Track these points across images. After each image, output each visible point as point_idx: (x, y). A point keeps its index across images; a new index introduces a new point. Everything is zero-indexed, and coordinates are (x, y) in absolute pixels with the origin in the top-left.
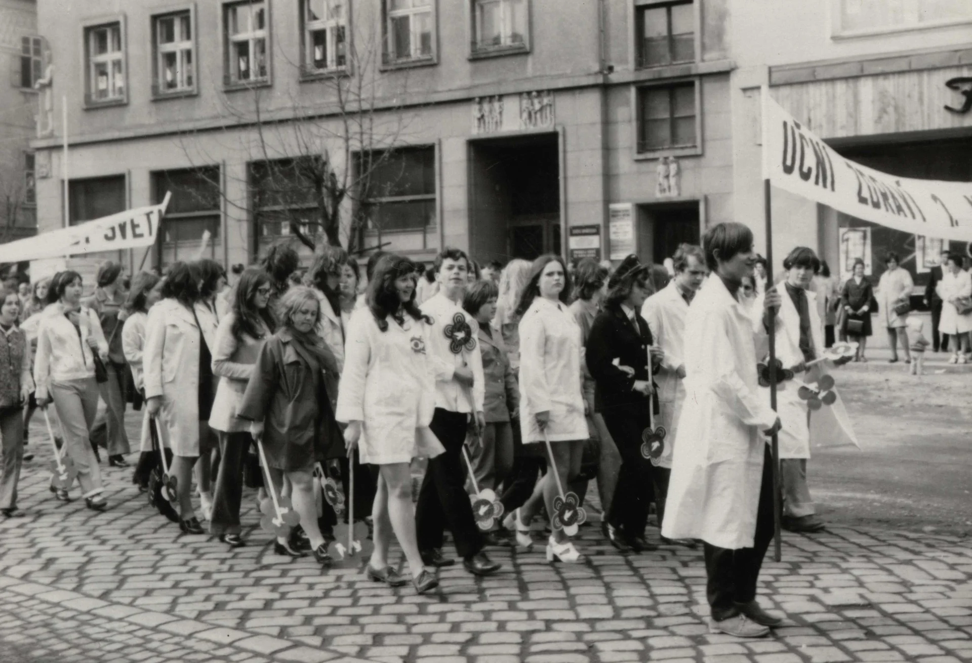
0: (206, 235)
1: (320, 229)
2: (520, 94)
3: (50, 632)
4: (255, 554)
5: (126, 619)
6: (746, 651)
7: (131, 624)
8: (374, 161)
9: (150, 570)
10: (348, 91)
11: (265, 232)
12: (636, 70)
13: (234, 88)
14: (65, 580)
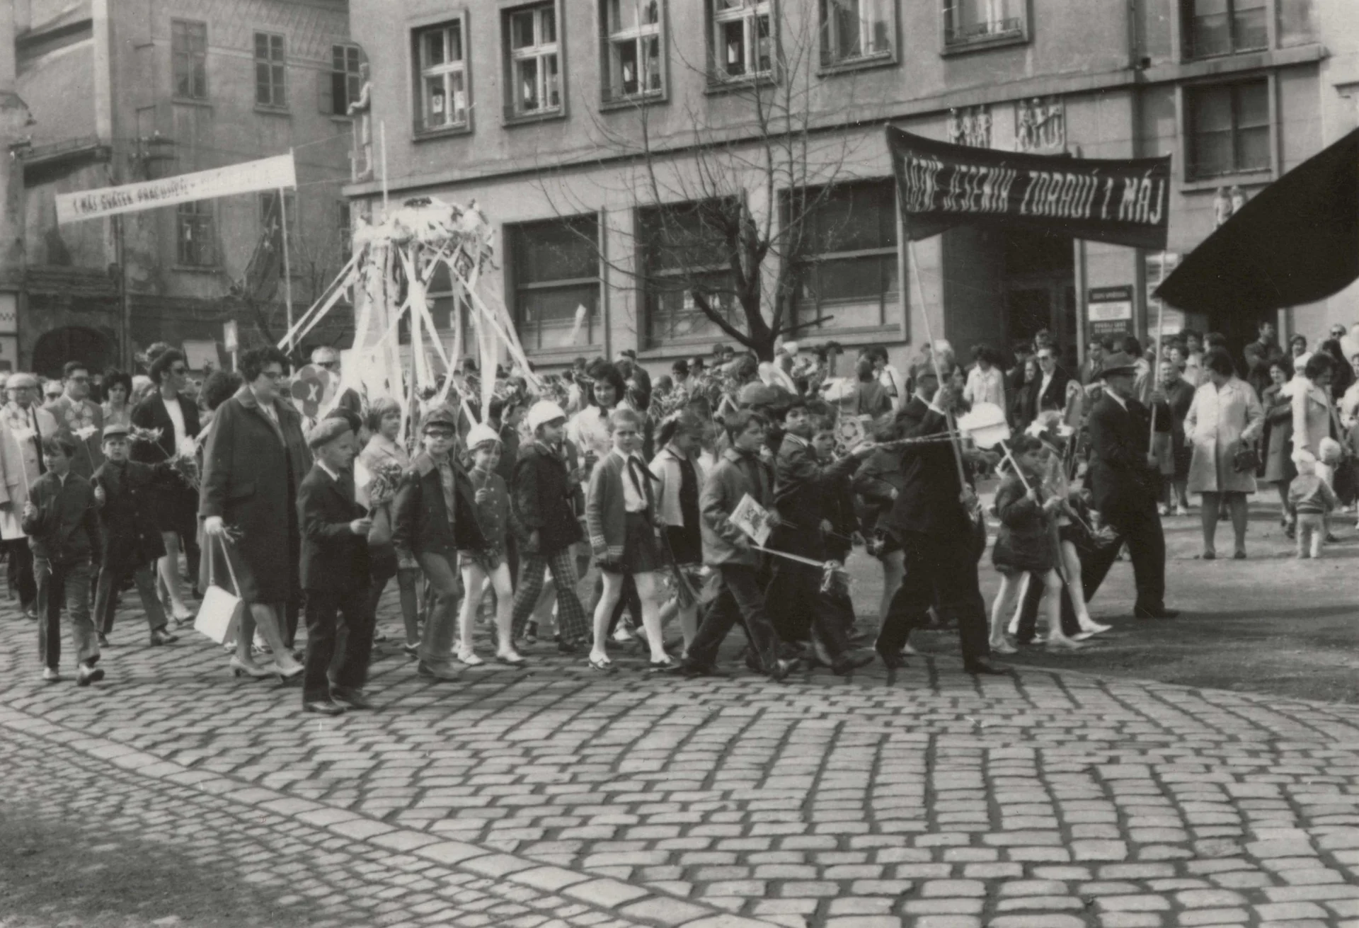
0: (581, 311)
1: (737, 300)
2: (1015, 103)
3: (307, 870)
4: (610, 759)
5: (417, 852)
6: (1325, 915)
7: (421, 859)
8: (808, 202)
9: (459, 780)
10: (772, 104)
11: (661, 305)
12: (1183, 62)
13: (616, 106)
14: (338, 794)
